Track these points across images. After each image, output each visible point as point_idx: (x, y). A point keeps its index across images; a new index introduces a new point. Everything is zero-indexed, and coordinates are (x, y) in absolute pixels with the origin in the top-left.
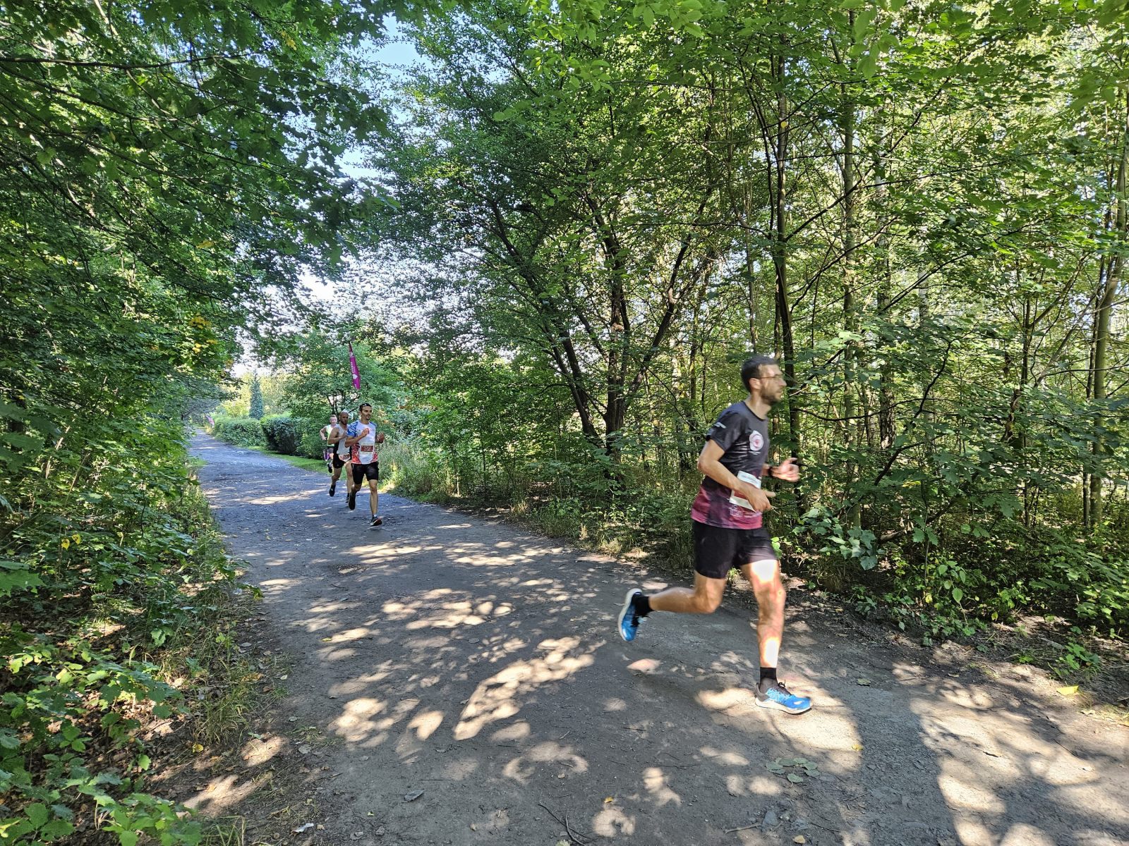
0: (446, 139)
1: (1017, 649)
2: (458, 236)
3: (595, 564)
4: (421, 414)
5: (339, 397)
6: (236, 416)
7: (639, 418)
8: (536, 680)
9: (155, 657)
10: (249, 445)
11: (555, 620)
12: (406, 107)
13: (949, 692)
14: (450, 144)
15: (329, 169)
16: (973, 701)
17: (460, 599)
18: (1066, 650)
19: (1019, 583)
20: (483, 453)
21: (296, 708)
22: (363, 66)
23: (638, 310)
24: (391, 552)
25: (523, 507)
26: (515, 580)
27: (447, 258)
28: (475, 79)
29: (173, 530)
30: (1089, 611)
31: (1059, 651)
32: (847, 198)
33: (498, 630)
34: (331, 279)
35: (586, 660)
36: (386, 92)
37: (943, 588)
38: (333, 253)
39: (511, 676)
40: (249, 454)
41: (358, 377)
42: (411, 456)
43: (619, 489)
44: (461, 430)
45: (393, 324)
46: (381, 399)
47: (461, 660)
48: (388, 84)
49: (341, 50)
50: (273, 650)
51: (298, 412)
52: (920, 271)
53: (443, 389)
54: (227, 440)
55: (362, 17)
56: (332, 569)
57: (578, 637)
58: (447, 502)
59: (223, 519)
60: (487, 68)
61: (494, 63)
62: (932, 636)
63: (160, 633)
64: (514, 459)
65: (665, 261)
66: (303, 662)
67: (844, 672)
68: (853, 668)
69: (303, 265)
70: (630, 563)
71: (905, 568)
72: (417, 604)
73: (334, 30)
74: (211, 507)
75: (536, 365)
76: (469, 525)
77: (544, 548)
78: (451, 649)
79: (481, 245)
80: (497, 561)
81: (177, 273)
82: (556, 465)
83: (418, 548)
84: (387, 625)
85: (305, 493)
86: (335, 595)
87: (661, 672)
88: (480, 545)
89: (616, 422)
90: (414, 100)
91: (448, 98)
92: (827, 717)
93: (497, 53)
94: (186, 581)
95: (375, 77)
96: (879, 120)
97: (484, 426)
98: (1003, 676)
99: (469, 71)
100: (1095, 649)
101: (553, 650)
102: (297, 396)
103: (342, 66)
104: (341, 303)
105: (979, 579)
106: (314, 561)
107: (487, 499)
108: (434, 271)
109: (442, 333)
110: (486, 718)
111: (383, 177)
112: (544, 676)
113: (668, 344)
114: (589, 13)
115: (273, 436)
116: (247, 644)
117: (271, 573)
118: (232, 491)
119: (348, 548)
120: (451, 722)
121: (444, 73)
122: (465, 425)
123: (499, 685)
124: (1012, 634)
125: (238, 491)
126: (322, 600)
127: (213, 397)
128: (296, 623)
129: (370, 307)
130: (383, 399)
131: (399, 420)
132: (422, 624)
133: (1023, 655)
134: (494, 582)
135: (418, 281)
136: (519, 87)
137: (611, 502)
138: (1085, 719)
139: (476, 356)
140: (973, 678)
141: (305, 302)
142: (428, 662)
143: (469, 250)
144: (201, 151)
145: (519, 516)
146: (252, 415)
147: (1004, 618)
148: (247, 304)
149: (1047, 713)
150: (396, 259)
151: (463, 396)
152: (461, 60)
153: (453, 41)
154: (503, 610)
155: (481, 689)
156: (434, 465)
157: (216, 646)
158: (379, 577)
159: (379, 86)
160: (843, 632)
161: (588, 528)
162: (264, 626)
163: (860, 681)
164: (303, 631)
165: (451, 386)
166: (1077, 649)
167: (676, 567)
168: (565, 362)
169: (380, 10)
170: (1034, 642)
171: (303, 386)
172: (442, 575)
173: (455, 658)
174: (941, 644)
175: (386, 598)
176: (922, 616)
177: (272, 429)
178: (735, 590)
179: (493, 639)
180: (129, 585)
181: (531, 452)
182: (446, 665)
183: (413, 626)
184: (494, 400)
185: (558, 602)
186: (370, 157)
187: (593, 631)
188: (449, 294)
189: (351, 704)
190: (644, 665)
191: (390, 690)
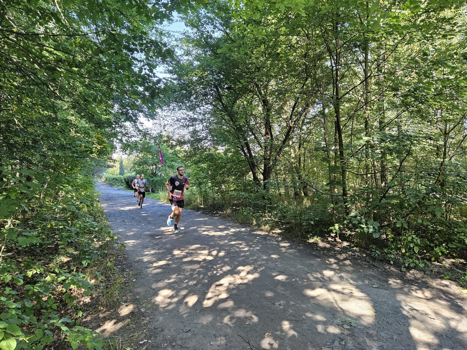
0: (197, 61)
1: (443, 273)
2: (202, 100)
3: (260, 235)
5: (154, 167)
6: (113, 174)
7: (277, 174)
8: (236, 283)
9: (84, 271)
10: (119, 186)
11: (243, 258)
12: (181, 48)
13: (414, 291)
14: (199, 63)
15: (151, 74)
16: (424, 295)
17: (204, 249)
18: (465, 274)
19: (444, 245)
20: (212, 189)
21: (139, 293)
22: (164, 32)
23: (276, 129)
25: (229, 211)
26: (226, 241)
27: (198, 109)
28: (209, 36)
29: (90, 220)
31: (461, 274)
32: (366, 81)
33: (220, 262)
34: (151, 119)
35: (256, 275)
36: (173, 42)
37: (410, 247)
38: (152, 108)
39: (226, 281)
40: (119, 189)
41: (162, 158)
43: (269, 204)
44: (203, 179)
45: (176, 137)
46: (171, 167)
47: (205, 274)
48: (174, 39)
49: (155, 26)
50: (129, 269)
52: (398, 111)
53: (196, 163)
54: (110, 184)
55: (164, 13)
56: (152, 236)
57: (253, 266)
58: (198, 209)
59: (109, 215)
60: (213, 31)
61: (217, 29)
62: (405, 267)
63: (85, 261)
64: (225, 192)
65: (288, 109)
66: (142, 274)
67: (367, 282)
68: (370, 280)
69: (140, 113)
70: (274, 235)
71: (393, 238)
72: (187, 251)
73: (153, 18)
74: (104, 211)
75: (234, 153)
76: (207, 219)
77: (238, 228)
78: (201, 269)
79: (211, 104)
80: (219, 233)
81: (91, 117)
82: (242, 194)
84: (175, 259)
86: (154, 247)
87: (288, 281)
88: (212, 227)
89: (267, 176)
90: (184, 45)
91: (198, 44)
92: (360, 301)
93: (218, 25)
94: (95, 241)
95: (169, 36)
96: (379, 47)
97: (213, 178)
98: (437, 284)
99: (206, 33)
101: (243, 271)
102: (138, 166)
103: (155, 32)
104: (155, 129)
105: (426, 243)
106: (145, 233)
107: (214, 208)
108: (192, 115)
109: (196, 140)
110: (216, 298)
111: (172, 77)
112: (239, 281)
113: (289, 143)
114: (257, 7)
115: (128, 182)
116: (119, 267)
117: (129, 238)
118: (112, 204)
119: (159, 228)
120: (201, 300)
121: (196, 34)
122: (205, 177)
123: (221, 285)
124: (441, 267)
125: (115, 204)
126: (148, 249)
127: (105, 167)
128: (139, 258)
129: (167, 130)
132: (189, 259)
133: (446, 276)
134: (218, 242)
135: (186, 119)
136: (227, 39)
137: (265, 210)
139: (210, 150)
140: (423, 285)
141: (141, 128)
142: (192, 275)
143: (206, 106)
144: (101, 68)
145: (228, 215)
146: (120, 174)
147: (437, 260)
148: (118, 129)
149: (457, 301)
150: (177, 110)
151: (204, 166)
152: (203, 28)
153: (200, 21)
154: (222, 254)
155: (213, 286)
156: (193, 194)
157: (107, 267)
158: (171, 240)
159: (170, 40)
160: (366, 265)
161: (256, 220)
162: (126, 259)
163: (374, 286)
164: (141, 261)
165: (199, 161)
167: (293, 236)
168: (246, 151)
169: (171, 9)
170: (450, 270)
171: (140, 162)
172: (197, 239)
173: (202, 273)
174: (409, 270)
175: (174, 248)
176: (401, 258)
177: (128, 180)
178: (319, 247)
179: (218, 266)
180: (73, 242)
181: (232, 189)
182: (199, 276)
183: (185, 260)
184: (217, 167)
185: (244, 251)
186: (167, 69)
187: (259, 263)
188: (199, 124)
189: (161, 291)
190: (281, 278)
191: (177, 286)
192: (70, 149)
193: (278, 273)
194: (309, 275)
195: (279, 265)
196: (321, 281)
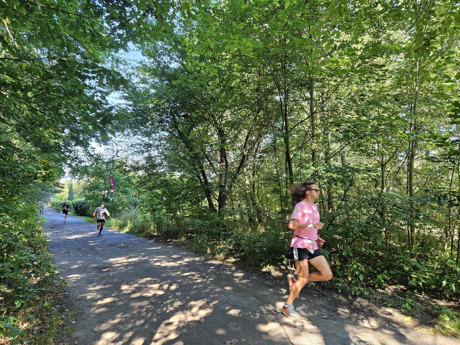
0: (154, 89)
1: (386, 301)
2: (158, 127)
3: (214, 264)
4: (141, 199)
5: (106, 191)
6: (61, 199)
7: (232, 200)
8: (186, 321)
9: (16, 313)
11: (195, 291)
12: (137, 76)
13: (360, 321)
14: (155, 91)
15: (104, 102)
16: (370, 325)
17: (155, 282)
18: (405, 301)
19: (385, 272)
20: (167, 215)
21: (78, 337)
22: (120, 60)
23: (231, 157)
24: (126, 261)
25: (183, 239)
26: (179, 273)
27: (153, 135)
28: (166, 66)
29: (28, 253)
30: (414, 284)
31: (402, 301)
32: (312, 116)
33: (171, 297)
34: (104, 144)
35: (209, 311)
36: (129, 70)
37: (356, 274)
38: (103, 133)
39: (175, 319)
41: (114, 183)
42: (137, 217)
43: (224, 231)
44: (157, 206)
45: (130, 163)
46: (124, 193)
47: (154, 311)
48: (130, 67)
49: (111, 54)
50: (69, 309)
51: (88, 198)
53: (151, 189)
54: (57, 210)
55: (119, 42)
56: (99, 269)
57: (206, 300)
58: (151, 237)
59: (51, 246)
60: (170, 62)
61: (173, 60)
62: (352, 296)
63: (18, 302)
64: (180, 218)
65: (242, 137)
66: (83, 314)
67: (316, 312)
68: (320, 310)
69: (92, 138)
70: (228, 264)
71: (340, 266)
72: (136, 285)
73: (107, 47)
74: (47, 240)
75: (190, 179)
76: (160, 248)
77: (192, 257)
78: (150, 306)
79: (167, 131)
80: (172, 264)
81: (37, 142)
82: (197, 221)
83: (138, 259)
84: (122, 296)
85: (90, 234)
86: (100, 282)
87: (240, 315)
88: (164, 256)
89: (223, 203)
90: (141, 73)
91: (154, 73)
92: (310, 334)
93: (175, 56)
94: (33, 276)
95: (125, 64)
97: (167, 204)
98: (381, 313)
99: (163, 63)
100: (417, 300)
101: (195, 306)
102: (88, 191)
103: (111, 59)
104: (107, 154)
105: (369, 270)
106: (91, 266)
107: (168, 235)
108: (148, 141)
109: (150, 166)
110: (164, 340)
111: (127, 103)
112: (190, 319)
113: (243, 170)
114: (209, 46)
115: (77, 208)
116: (58, 306)
117: (72, 272)
118: (57, 233)
119: (107, 259)
120: (148, 342)
121: (153, 63)
122: (160, 204)
123: (171, 324)
124: (384, 294)
125: (60, 233)
126: (94, 284)
127: (52, 192)
128: (81, 295)
129: (120, 156)
130: (125, 192)
131: (132, 201)
132: (137, 295)
133: (388, 303)
134: (171, 274)
135: (141, 145)
136: (184, 70)
137: (220, 237)
138: (415, 332)
140: (370, 314)
141: (92, 153)
142: (139, 313)
143: (162, 132)
144: (49, 93)
145: (182, 243)
146: (69, 199)
147: (380, 287)
148: (67, 154)
149: (399, 330)
150: (132, 136)
151: (159, 192)
152: (160, 59)
153: (157, 51)
154: (173, 287)
155: (163, 325)
156: (146, 221)
157: (44, 307)
158: (119, 273)
159: (126, 68)
160: (316, 294)
161: (211, 249)
162: (66, 297)
163: (324, 317)
164: (84, 299)
165: (154, 188)
166: (410, 300)
167: (247, 265)
168: (202, 177)
169: (126, 40)
170: (392, 297)
171: (90, 187)
172: (147, 271)
173: (151, 311)
174: (356, 299)
175: (122, 283)
176: (347, 287)
177: (77, 205)
178: (272, 276)
179: (168, 301)
180: (6, 278)
181: (187, 215)
182: (147, 314)
183: (134, 296)
184: (172, 194)
185: (197, 283)
186: (122, 95)
187: (211, 296)
188: (154, 150)
189: (103, 335)
190: (234, 312)
191: (121, 327)
192: (11, 175)
193: (230, 307)
194: (261, 307)
195: (232, 298)
196: (273, 314)
